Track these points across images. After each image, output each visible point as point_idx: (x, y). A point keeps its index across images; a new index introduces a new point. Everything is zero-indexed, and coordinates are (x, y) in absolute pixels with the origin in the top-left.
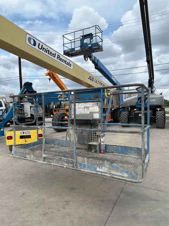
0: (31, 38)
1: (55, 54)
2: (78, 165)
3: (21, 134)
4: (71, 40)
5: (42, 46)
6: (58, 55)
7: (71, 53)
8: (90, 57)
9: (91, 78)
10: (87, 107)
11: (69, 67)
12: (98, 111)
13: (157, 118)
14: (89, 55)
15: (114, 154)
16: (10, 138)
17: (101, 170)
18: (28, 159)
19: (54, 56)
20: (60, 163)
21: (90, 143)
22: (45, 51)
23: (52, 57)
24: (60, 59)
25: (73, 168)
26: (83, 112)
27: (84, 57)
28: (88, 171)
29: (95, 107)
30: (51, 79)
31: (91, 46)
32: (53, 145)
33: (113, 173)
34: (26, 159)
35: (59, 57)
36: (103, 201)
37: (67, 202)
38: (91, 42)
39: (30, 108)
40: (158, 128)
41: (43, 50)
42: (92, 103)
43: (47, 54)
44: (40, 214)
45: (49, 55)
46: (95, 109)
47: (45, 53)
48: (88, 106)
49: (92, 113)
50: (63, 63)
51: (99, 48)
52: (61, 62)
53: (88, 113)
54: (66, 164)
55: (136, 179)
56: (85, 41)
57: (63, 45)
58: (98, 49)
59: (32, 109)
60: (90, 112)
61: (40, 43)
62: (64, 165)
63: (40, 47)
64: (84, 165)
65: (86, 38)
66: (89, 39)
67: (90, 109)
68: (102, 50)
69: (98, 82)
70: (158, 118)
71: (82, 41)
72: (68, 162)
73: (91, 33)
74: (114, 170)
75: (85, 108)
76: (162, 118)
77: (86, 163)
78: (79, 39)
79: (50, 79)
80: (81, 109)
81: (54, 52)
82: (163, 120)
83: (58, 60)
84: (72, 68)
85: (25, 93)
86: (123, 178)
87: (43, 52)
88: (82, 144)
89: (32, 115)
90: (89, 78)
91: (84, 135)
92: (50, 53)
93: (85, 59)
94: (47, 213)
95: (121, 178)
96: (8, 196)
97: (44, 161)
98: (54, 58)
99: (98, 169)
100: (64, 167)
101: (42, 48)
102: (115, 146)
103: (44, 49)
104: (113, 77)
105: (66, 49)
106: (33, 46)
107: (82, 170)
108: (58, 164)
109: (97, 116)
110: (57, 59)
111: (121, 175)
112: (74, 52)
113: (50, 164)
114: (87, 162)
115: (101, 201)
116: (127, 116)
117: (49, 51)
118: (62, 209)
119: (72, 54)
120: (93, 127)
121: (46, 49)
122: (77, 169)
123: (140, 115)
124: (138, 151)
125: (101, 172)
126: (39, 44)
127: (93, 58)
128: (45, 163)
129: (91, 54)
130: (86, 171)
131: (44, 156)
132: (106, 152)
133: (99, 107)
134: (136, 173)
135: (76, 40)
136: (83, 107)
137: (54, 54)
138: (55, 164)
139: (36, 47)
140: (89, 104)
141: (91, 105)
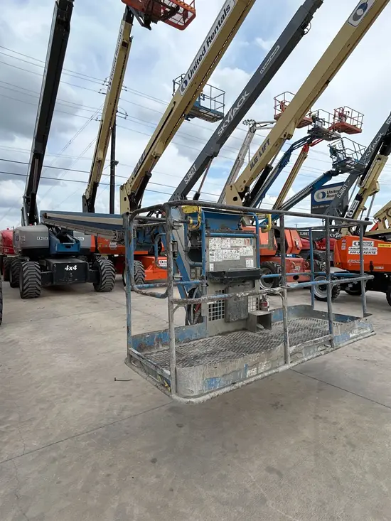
10: (236, 247)
12: (252, 255)
17: (354, 335)
26: (229, 258)
29: (247, 247)
33: (362, 332)
42: (243, 239)
46: (247, 251)
48: (237, 245)
49: (244, 258)
53: (238, 258)
60: (241, 257)
64: (338, 337)
67: (241, 250)
74: (361, 328)
75: (232, 247)
77: (340, 333)
80: (226, 251)
99: (351, 336)
109: (250, 264)
111: (366, 331)
114: (341, 331)
133: (254, 247)
136: (229, 247)
140: (239, 242)
141: (242, 244)
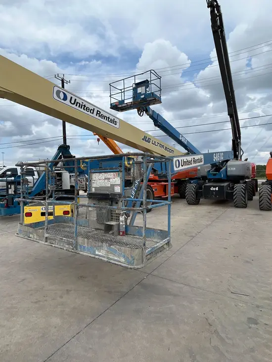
0: (60, 92)
1: (94, 109)
2: (78, 247)
3: (43, 210)
4: (121, 90)
5: (75, 100)
6: (98, 111)
7: (120, 106)
8: (147, 111)
9: (146, 139)
11: (113, 125)
12: (120, 183)
13: (234, 194)
14: (145, 108)
15: (135, 237)
16: (29, 215)
17: (100, 254)
18: (31, 239)
19: (92, 112)
20: (62, 244)
21: (108, 223)
22: (79, 107)
23: (89, 113)
24: (101, 116)
25: (73, 250)
26: (103, 185)
27: (138, 111)
28: (87, 254)
29: (116, 178)
30: (100, 140)
31: (144, 97)
32: (71, 225)
33: (111, 257)
34: (30, 238)
35: (99, 112)
36: (110, 292)
37: (68, 291)
38: (146, 91)
39: (70, 178)
40: (237, 207)
41: (76, 105)
42: (113, 173)
43: (82, 110)
44: (32, 302)
45: (85, 111)
46: (116, 181)
47: (80, 109)
48: (108, 177)
49: (113, 186)
50: (105, 121)
51: (155, 99)
52: (103, 120)
53: (109, 185)
54: (67, 246)
55: (132, 264)
56: (139, 90)
57: (110, 96)
58: (154, 101)
59: (72, 179)
60: (111, 185)
61: (72, 96)
62: (65, 247)
63: (73, 102)
64: (84, 247)
65: (141, 86)
66: (144, 88)
67: (111, 180)
68: (161, 102)
69: (156, 144)
70: (236, 194)
71: (135, 90)
72: (69, 244)
73: (147, 80)
74: (111, 253)
76: (241, 197)
77: (86, 245)
78: (132, 88)
79: (98, 140)
80: (102, 181)
81: (91, 107)
82: (243, 197)
83: (97, 117)
84: (117, 126)
85: (60, 158)
86: (119, 263)
87: (77, 107)
88: (101, 224)
89: (72, 186)
90: (143, 139)
91: (103, 213)
92: (86, 109)
93: (140, 114)
94: (39, 301)
95: (117, 263)
96: (6, 281)
97: (46, 241)
98: (92, 114)
99: (97, 253)
100: (65, 249)
101: (76, 103)
102: (137, 227)
103: (78, 104)
104: (182, 136)
105: (113, 101)
106: (63, 101)
107: (81, 253)
108: (60, 245)
109: (118, 190)
110: (97, 115)
111: (118, 259)
112: (123, 105)
113: (51, 246)
114: (88, 243)
115: (108, 292)
116: (194, 189)
117: (85, 106)
118: (58, 298)
119: (122, 107)
120: (114, 203)
121: (81, 104)
122: (76, 251)
123: (212, 189)
124: (161, 234)
125: (99, 256)
126: (71, 98)
127: (151, 113)
128: (46, 243)
129: (147, 107)
130: (85, 254)
131: (46, 235)
132: (126, 234)
133: (121, 178)
134: (132, 257)
135: (125, 90)
136: (104, 178)
137: (91, 110)
138: (56, 246)
139: (67, 102)
140: (110, 175)
141: (112, 176)
